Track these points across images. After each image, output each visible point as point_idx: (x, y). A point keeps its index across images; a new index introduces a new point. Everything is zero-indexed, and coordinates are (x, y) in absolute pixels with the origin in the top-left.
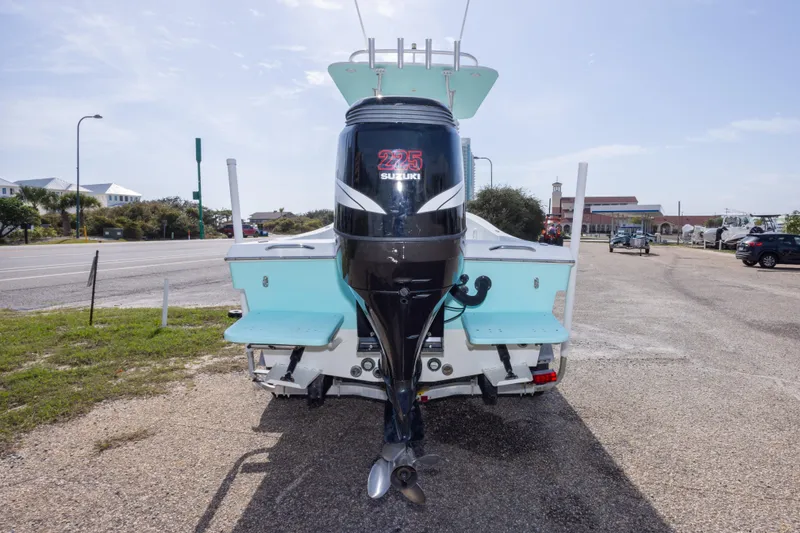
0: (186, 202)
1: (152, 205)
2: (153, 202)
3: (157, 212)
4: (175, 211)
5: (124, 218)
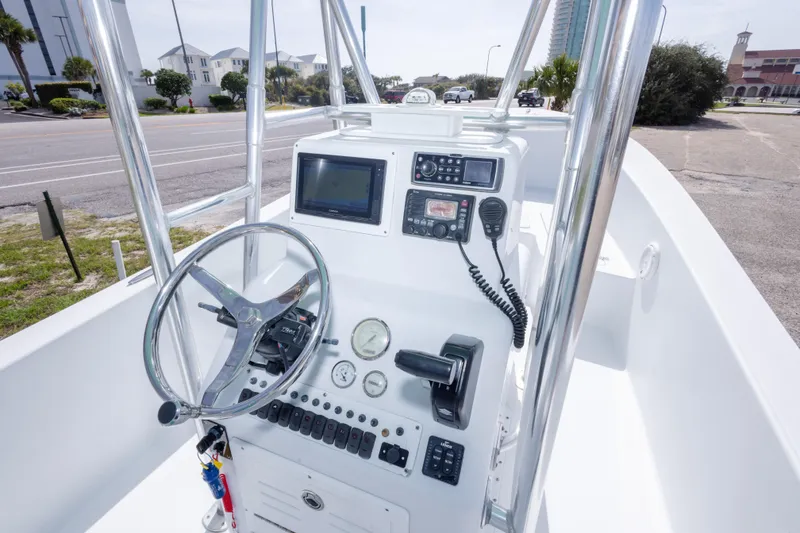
5: (313, 87)
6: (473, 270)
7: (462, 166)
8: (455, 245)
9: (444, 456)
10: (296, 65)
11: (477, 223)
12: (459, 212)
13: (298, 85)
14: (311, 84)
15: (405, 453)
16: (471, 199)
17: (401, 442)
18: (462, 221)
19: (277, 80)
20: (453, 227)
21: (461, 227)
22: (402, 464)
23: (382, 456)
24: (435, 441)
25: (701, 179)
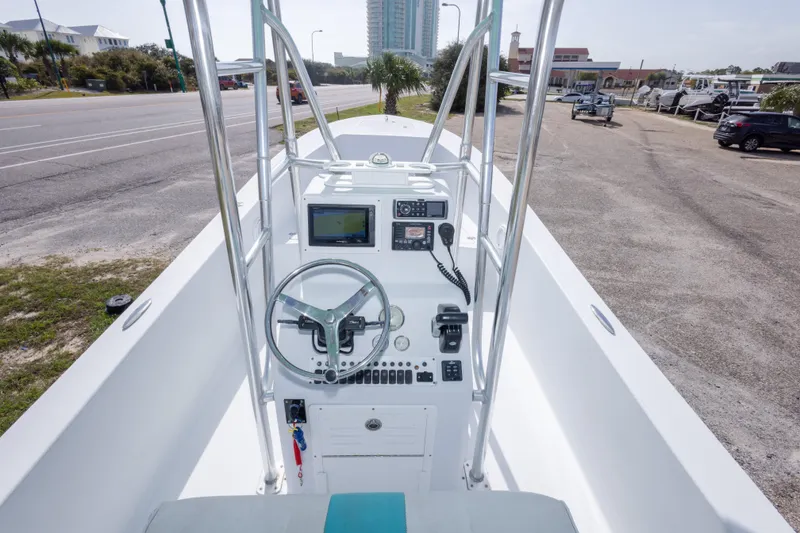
0: (162, 50)
3: (135, 61)
5: (105, 68)
6: (440, 267)
7: (425, 206)
8: (428, 252)
9: (452, 368)
10: (70, 37)
11: (437, 238)
12: (426, 233)
13: (82, 66)
14: (102, 64)
15: (431, 374)
16: (432, 225)
17: (428, 369)
18: (429, 238)
19: (49, 57)
20: (424, 243)
21: (429, 241)
22: (431, 380)
23: (419, 380)
24: (445, 364)
25: (507, 159)
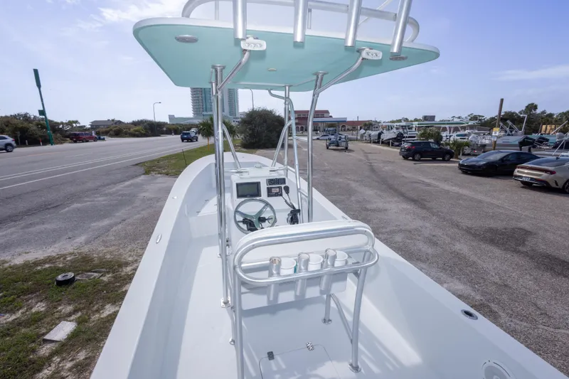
0: (35, 117)
1: (5, 120)
2: (6, 117)
3: (10, 125)
4: (25, 124)
6: (286, 201)
7: (278, 180)
8: (281, 197)
11: (284, 191)
12: (279, 190)
16: (281, 187)
20: (279, 193)
